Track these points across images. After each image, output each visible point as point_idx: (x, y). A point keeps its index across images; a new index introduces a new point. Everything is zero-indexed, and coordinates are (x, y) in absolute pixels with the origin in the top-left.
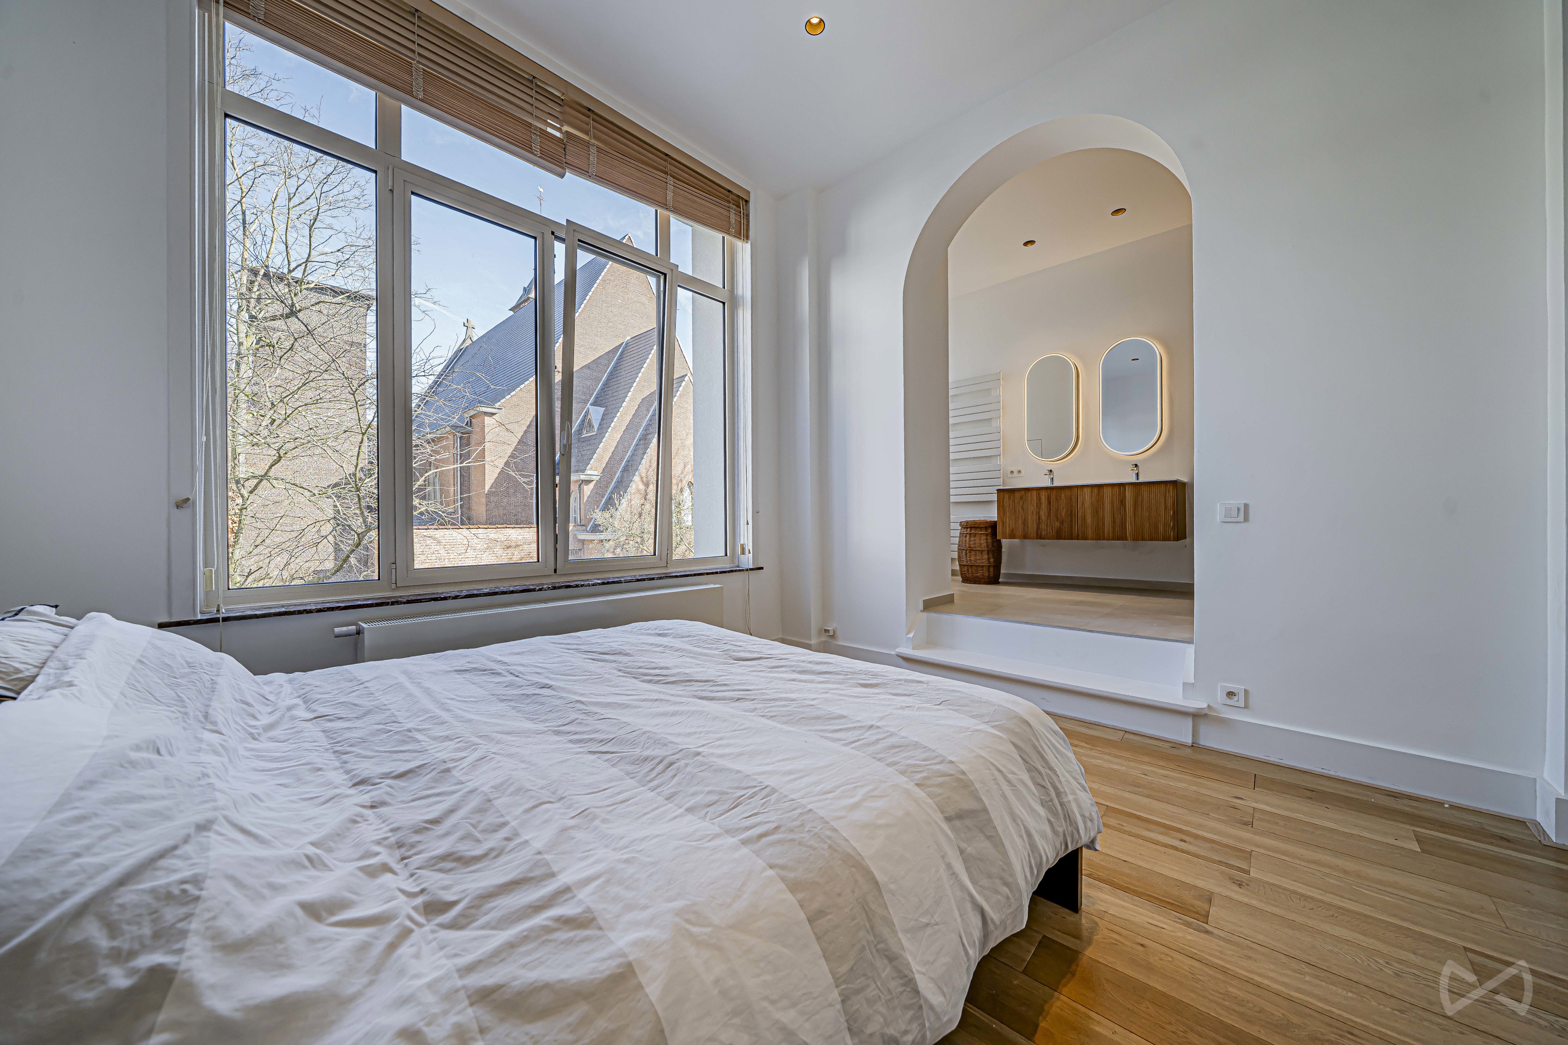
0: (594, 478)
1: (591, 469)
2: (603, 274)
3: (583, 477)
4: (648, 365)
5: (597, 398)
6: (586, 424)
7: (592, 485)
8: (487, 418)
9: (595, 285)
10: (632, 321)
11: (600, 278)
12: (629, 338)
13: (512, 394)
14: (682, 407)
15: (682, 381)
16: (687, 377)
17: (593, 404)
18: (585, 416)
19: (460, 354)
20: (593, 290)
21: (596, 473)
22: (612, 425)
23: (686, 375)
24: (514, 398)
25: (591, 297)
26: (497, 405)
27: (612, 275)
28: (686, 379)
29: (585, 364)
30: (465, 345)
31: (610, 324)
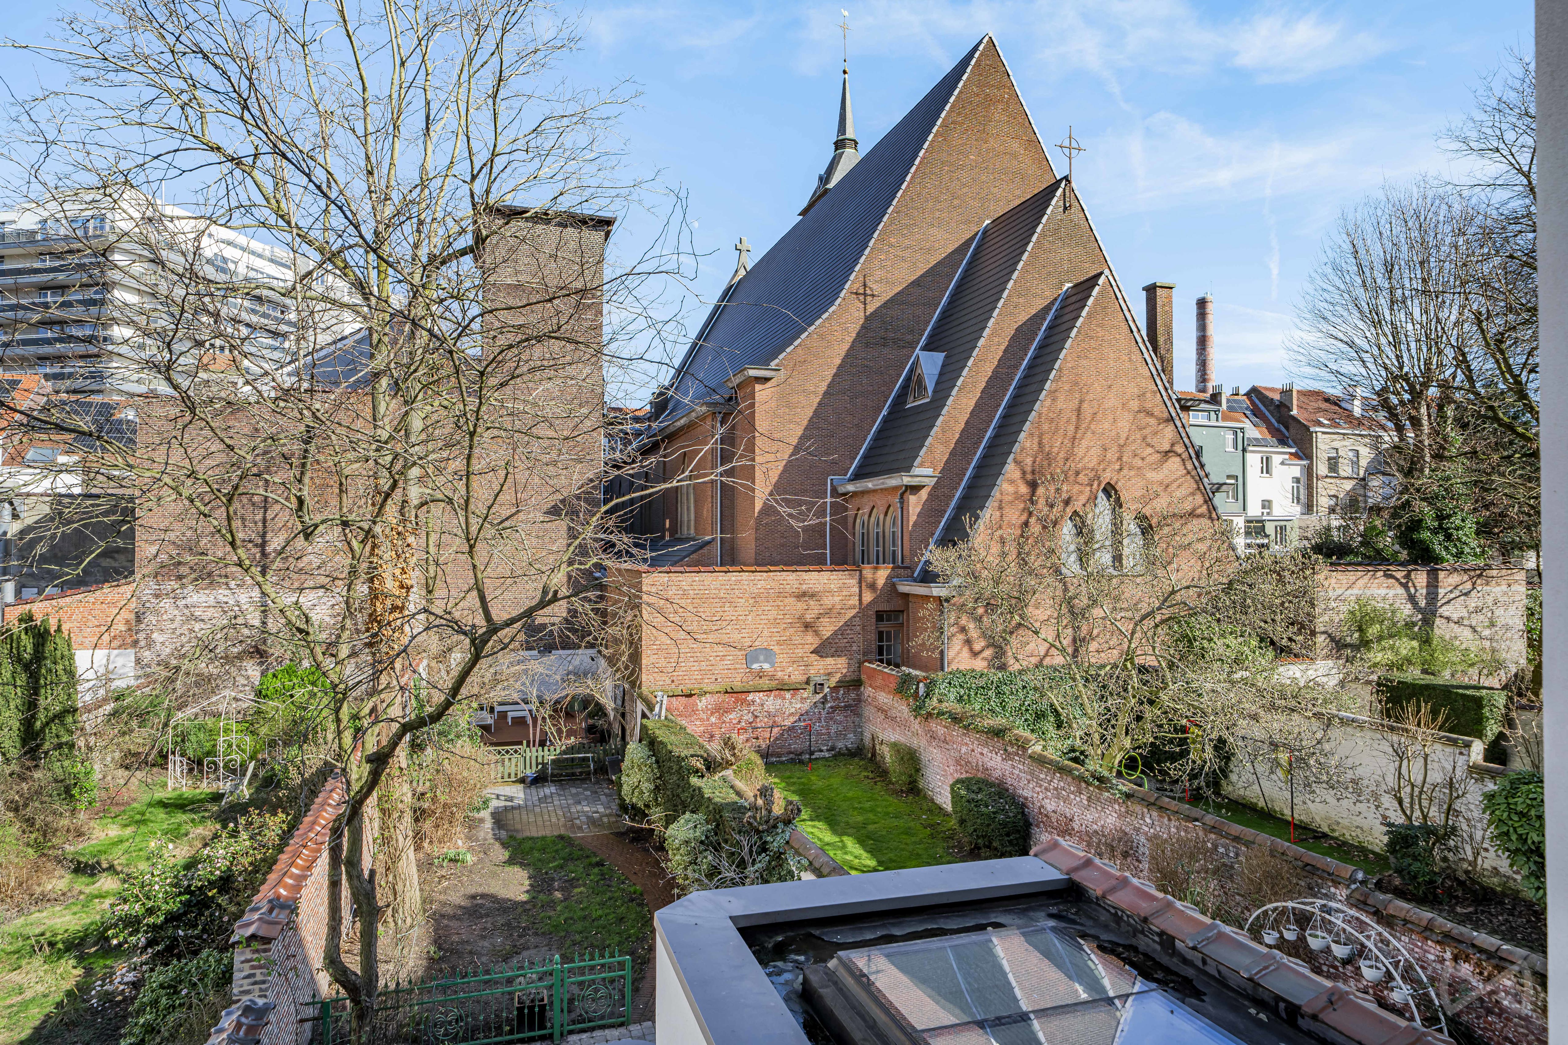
0: (926, 481)
1: (921, 465)
2: (943, 115)
3: (907, 480)
4: (1026, 264)
5: (931, 336)
6: (912, 385)
7: (924, 494)
8: (758, 387)
9: (930, 138)
10: (995, 190)
11: (939, 122)
12: (988, 222)
13: (796, 343)
14: (1092, 338)
15: (1093, 287)
16: (1103, 277)
17: (925, 348)
18: (911, 370)
19: (730, 293)
20: (925, 146)
21: (929, 471)
22: (959, 383)
23: (1101, 273)
24: (800, 351)
25: (923, 158)
26: (773, 364)
27: (959, 114)
28: (1101, 281)
29: (913, 278)
30: (737, 279)
31: (956, 202)
